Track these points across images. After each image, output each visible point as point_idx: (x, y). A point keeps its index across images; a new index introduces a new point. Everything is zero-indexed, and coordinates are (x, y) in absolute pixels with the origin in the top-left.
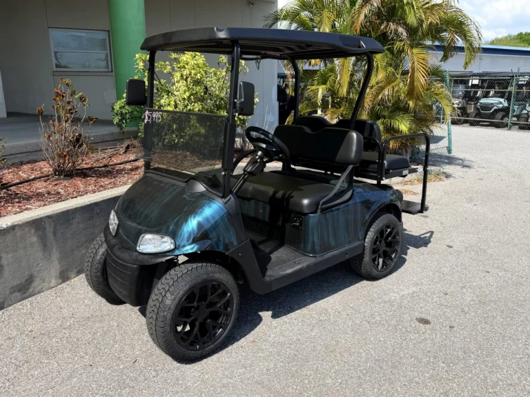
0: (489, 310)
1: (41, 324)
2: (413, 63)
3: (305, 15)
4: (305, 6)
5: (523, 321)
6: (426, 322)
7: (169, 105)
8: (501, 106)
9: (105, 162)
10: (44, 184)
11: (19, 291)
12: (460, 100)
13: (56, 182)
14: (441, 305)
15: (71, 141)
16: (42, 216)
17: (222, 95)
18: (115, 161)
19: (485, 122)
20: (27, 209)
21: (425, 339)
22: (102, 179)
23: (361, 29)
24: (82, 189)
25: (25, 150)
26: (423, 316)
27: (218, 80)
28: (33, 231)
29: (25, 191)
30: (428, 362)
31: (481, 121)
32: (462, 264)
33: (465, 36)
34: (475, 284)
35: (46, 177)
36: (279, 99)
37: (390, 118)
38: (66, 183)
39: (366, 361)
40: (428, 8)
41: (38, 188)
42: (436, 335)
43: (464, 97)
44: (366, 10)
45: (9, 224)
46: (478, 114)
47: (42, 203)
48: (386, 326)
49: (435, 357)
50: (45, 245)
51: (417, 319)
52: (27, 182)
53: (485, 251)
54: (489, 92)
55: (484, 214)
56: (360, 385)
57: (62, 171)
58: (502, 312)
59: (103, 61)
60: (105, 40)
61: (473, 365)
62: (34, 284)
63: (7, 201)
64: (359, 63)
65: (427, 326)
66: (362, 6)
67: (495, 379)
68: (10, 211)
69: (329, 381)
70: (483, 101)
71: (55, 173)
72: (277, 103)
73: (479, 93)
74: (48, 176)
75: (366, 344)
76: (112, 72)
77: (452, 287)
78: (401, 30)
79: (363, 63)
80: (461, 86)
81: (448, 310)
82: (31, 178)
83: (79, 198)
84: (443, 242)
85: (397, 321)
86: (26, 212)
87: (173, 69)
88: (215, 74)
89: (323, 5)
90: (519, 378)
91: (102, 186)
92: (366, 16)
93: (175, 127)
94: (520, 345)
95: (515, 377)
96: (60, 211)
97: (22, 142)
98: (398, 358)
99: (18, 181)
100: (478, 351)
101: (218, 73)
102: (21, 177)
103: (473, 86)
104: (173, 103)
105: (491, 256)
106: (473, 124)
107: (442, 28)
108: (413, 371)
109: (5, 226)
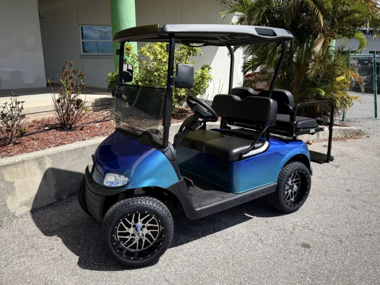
6: (307, 246)
16: (43, 155)
21: (302, 259)
26: (307, 242)
28: (37, 165)
30: (298, 277)
42: (312, 257)
45: (21, 160)
48: (275, 247)
49: (305, 274)
51: (301, 244)
85: (284, 244)
96: (57, 152)
109: (17, 161)
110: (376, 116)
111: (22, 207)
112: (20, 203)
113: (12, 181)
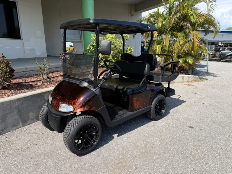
0: (216, 125)
2: (194, 36)
3: (152, 19)
4: (152, 16)
5: (229, 129)
6: (192, 128)
8: (230, 54)
9: (81, 71)
12: (213, 51)
14: (198, 122)
17: (121, 49)
18: (84, 71)
19: (223, 60)
23: (173, 25)
25: (55, 67)
26: (191, 126)
27: (119, 43)
30: (192, 140)
31: (222, 60)
32: (208, 110)
33: (214, 26)
34: (212, 116)
36: (141, 51)
39: (170, 138)
40: (199, 16)
41: (59, 79)
43: (215, 50)
44: (175, 17)
46: (220, 57)
49: (194, 139)
51: (189, 126)
53: (217, 106)
54: (225, 48)
55: (219, 93)
56: (167, 145)
58: (221, 126)
59: (79, 37)
61: (208, 142)
63: (50, 83)
64: (172, 37)
65: (192, 129)
66: (173, 16)
67: (216, 146)
68: (51, 86)
69: (156, 143)
70: (223, 52)
72: (141, 52)
73: (221, 49)
76: (82, 41)
77: (203, 117)
78: (188, 24)
79: (174, 37)
80: (213, 46)
81: (201, 124)
82: (57, 76)
84: (201, 102)
85: (181, 127)
87: (104, 39)
88: (118, 41)
89: (159, 16)
90: (225, 147)
92: (175, 19)
93: (104, 60)
94: (227, 137)
95: (223, 146)
97: (54, 64)
98: (181, 138)
99: (53, 77)
100: (210, 138)
101: (120, 41)
102: (54, 75)
103: (219, 46)
105: (220, 107)
106: (218, 61)
107: (204, 23)
108: (186, 142)
109: (50, 90)
110: (207, 71)
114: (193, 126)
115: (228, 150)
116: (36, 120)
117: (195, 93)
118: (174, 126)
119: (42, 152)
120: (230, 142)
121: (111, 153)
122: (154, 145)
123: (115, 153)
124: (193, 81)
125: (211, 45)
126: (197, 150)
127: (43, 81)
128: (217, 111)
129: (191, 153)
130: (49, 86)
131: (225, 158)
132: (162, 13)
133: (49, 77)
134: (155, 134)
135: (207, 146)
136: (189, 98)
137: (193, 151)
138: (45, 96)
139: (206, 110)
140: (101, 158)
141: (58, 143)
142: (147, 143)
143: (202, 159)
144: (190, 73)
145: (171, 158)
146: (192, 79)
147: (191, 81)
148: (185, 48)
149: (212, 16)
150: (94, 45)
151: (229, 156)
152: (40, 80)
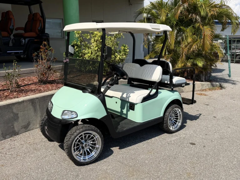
0: (223, 141)
1: (33, 140)
3: (154, 11)
6: (194, 144)
7: (89, 53)
10: (35, 86)
11: (25, 128)
13: (40, 86)
14: (203, 138)
15: (46, 68)
16: (35, 98)
17: (113, 48)
20: (28, 95)
21: (192, 150)
22: (59, 85)
23: (179, 18)
24: (50, 88)
26: (193, 142)
28: (31, 104)
29: (27, 88)
30: (190, 158)
32: (218, 124)
34: (221, 131)
35: (35, 84)
37: (195, 59)
38: (44, 86)
39: (164, 156)
41: (32, 88)
42: (197, 149)
44: (181, 9)
45: (22, 100)
47: (34, 93)
48: (176, 145)
49: (193, 156)
50: (35, 110)
51: (190, 143)
52: (27, 85)
53: (231, 119)
55: (237, 104)
56: (159, 163)
57: (42, 81)
58: (230, 142)
59: (60, 33)
60: (61, 23)
61: (209, 159)
62: (30, 126)
63: (20, 92)
65: (194, 146)
66: (179, 7)
67: (216, 164)
68: (22, 96)
69: (147, 162)
71: (39, 82)
74: (36, 83)
75: (165, 151)
76: (64, 38)
77: (210, 132)
78: (198, 17)
81: (205, 140)
82: (29, 83)
83: (49, 91)
84: (212, 115)
85: (181, 143)
86: (28, 96)
87: (91, 37)
88: (110, 39)
89: (162, 7)
90: (227, 164)
91: (59, 87)
92: (181, 11)
93: (91, 63)
94: (232, 153)
96: (41, 96)
98: (177, 156)
99: (24, 85)
100: (213, 155)
102: (25, 83)
104: (90, 52)
105: (233, 121)
108: (182, 160)
109: (20, 101)
110: (230, 76)
111: (23, 129)
112: (21, 126)
113: (17, 113)
114: (196, 143)
115: (230, 167)
116: (2, 138)
117: (208, 105)
118: (173, 142)
119: (9, 173)
120: (235, 159)
121: (93, 173)
122: (145, 163)
123: (98, 172)
124: (208, 90)
125: (237, 42)
126: (194, 168)
127: (11, 90)
128: (229, 126)
129: (186, 171)
130: (19, 96)
131: (225, 175)
132: (167, 4)
133: (19, 85)
134: (148, 151)
135: (206, 163)
136: (197, 111)
137: (189, 169)
138: (14, 108)
139: (215, 125)
140: (80, 178)
141: (29, 164)
142: (136, 161)
143: (197, 177)
144: (204, 80)
145: (162, 176)
146: (207, 87)
147: (205, 90)
148: (194, 47)
149: (228, 7)
150: (78, 44)
151: (229, 174)
152: (7, 89)
